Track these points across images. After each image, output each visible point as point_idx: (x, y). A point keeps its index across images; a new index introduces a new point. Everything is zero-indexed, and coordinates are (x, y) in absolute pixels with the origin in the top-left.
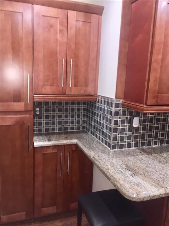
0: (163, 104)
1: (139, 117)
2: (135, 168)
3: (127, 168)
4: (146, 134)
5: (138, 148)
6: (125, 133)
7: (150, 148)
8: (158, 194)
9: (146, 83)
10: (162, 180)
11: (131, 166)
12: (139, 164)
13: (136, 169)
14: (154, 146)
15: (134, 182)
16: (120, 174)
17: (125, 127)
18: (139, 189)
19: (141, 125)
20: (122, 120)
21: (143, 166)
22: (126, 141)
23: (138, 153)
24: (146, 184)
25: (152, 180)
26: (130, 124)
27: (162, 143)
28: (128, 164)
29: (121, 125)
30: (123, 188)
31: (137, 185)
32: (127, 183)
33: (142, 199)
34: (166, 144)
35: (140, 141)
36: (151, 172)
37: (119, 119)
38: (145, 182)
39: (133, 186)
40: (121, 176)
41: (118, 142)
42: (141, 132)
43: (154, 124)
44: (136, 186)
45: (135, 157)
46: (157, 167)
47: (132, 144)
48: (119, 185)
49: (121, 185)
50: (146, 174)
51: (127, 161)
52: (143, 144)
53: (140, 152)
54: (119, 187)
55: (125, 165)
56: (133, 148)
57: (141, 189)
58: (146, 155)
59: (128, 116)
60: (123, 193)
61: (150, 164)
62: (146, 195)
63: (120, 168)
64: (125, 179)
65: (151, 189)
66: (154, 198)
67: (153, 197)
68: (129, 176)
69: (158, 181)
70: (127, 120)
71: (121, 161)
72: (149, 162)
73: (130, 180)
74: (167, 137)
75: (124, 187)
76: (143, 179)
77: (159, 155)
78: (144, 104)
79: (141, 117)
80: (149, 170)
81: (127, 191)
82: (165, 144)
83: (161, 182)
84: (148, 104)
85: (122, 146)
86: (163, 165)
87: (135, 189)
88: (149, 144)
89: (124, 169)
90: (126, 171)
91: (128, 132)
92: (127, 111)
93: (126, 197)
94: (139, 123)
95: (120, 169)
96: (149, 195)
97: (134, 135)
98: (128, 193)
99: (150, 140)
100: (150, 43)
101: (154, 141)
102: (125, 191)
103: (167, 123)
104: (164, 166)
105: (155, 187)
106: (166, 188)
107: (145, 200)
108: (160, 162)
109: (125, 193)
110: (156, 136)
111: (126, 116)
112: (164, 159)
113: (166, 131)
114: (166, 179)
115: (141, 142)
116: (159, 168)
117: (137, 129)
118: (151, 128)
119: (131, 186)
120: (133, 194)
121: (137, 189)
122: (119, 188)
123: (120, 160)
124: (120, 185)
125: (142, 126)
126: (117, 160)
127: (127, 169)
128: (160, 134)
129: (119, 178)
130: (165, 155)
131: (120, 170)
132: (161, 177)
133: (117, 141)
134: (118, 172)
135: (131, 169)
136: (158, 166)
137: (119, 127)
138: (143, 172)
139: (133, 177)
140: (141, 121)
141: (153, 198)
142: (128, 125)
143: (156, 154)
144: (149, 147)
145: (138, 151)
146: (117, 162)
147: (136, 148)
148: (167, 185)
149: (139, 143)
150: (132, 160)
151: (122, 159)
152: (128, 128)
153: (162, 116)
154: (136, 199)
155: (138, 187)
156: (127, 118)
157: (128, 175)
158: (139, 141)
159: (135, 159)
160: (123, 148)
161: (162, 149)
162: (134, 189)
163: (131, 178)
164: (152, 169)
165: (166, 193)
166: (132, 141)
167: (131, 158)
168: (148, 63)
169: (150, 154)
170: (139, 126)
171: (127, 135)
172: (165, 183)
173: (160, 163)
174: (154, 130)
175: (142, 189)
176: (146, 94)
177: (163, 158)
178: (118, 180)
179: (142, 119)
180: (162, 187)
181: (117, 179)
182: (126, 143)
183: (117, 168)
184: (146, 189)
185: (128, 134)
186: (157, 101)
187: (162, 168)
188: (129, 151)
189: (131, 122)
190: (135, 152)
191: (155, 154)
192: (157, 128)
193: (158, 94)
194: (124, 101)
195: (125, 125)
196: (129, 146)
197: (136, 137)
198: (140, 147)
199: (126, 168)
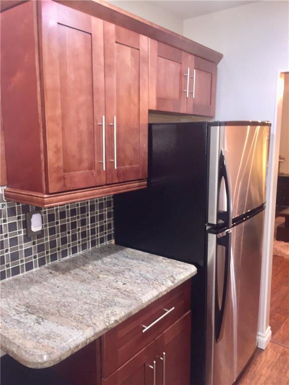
0: (75, 188)
1: (40, 213)
2: (43, 304)
3: (29, 310)
4: (57, 239)
5: (46, 265)
6: (19, 245)
7: (66, 261)
8: (84, 340)
9: (42, 156)
10: (87, 312)
11: (35, 304)
12: (49, 296)
13: (45, 307)
14: (72, 256)
15: (43, 334)
16: (16, 327)
17: (18, 236)
18: (51, 343)
19: (46, 226)
20: (9, 224)
21: (57, 298)
22: (23, 260)
23: (48, 276)
24: (63, 330)
25: (72, 319)
26: (26, 228)
27: (84, 247)
28: (30, 301)
29: (8, 233)
30: (22, 352)
31: (48, 337)
32: (30, 340)
33: (58, 359)
34: (91, 248)
35: (47, 252)
36: (70, 305)
37: (3, 224)
38: (60, 327)
39: (41, 340)
40: (17, 330)
41: (8, 266)
42: (49, 237)
43: (68, 220)
44: (46, 338)
45: (41, 284)
46: (79, 292)
47: (35, 261)
48: (14, 349)
49: (19, 347)
50: (61, 312)
51: (27, 296)
52: (54, 257)
53: (51, 273)
54: (16, 352)
55: (24, 305)
56: (38, 268)
57: (55, 341)
58: (61, 276)
59: (21, 215)
60: (25, 361)
61: (67, 290)
62: (63, 350)
63: (14, 315)
64: (26, 333)
65: (70, 336)
66: (78, 349)
67: (75, 348)
68: (32, 324)
69: (81, 317)
70: (19, 222)
71: (17, 300)
72: (66, 287)
73: (35, 331)
74: (90, 237)
75: (24, 350)
76: (57, 323)
77: (82, 269)
78: (44, 193)
79: (45, 213)
80: (67, 302)
81: (30, 356)
82: (89, 247)
83: (86, 317)
84: (51, 191)
85: (16, 271)
86: (89, 286)
87: (45, 346)
88: (64, 254)
89: (23, 315)
90: (27, 317)
91: (24, 242)
92: (16, 206)
93: (29, 366)
94: (43, 223)
95: (16, 317)
96: (69, 347)
97: (36, 245)
98: (33, 357)
99: (65, 247)
100: (39, 89)
101: (71, 247)
102: (27, 356)
103: (88, 215)
104: (90, 288)
105: (78, 330)
106: (94, 325)
107: (64, 358)
108: (83, 281)
109: (27, 359)
110: (74, 238)
111: (17, 216)
112: (89, 275)
113: (88, 227)
114: (93, 309)
115: (49, 254)
116: (82, 293)
117: (40, 234)
118: (63, 228)
119: (37, 342)
120: (41, 356)
121: (48, 345)
122: (15, 354)
123: (14, 298)
124: (16, 347)
125: (48, 227)
126: (9, 300)
127: (29, 313)
128: (79, 233)
129: (14, 336)
130: (90, 267)
131: (16, 319)
132: (86, 309)
133: (6, 264)
134: (12, 323)
135: (35, 311)
136: (80, 290)
137: (7, 237)
138: (56, 308)
139: (39, 324)
140: (46, 220)
141: (76, 350)
142: (22, 230)
143: (77, 270)
144: (65, 258)
145: (47, 271)
146: (9, 304)
147: (43, 267)
148: (96, 319)
149: (48, 257)
150: (37, 292)
151: (18, 295)
152: (24, 235)
153: (79, 205)
154: (48, 363)
155: (49, 341)
156: (19, 218)
157: (30, 324)
158: (47, 254)
159: (42, 289)
160: (19, 273)
161: (86, 258)
162: (42, 346)
163: (37, 328)
164: (71, 298)
165: (95, 334)
166: (35, 257)
167: (35, 289)
168: (40, 121)
169: (66, 271)
170: (43, 228)
171: (24, 249)
172: (92, 317)
173: (84, 284)
174: (69, 229)
175: (57, 341)
176: (45, 174)
177: (88, 273)
178: (13, 339)
179: (46, 216)
180: (89, 326)
181: (11, 338)
182: (24, 263)
183: (9, 316)
184: (63, 338)
185: (25, 246)
186: (64, 185)
187: (86, 292)
188: (31, 276)
189: (27, 225)
190: (41, 276)
191: (75, 270)
192: (74, 225)
193: (66, 174)
194: (8, 189)
195: (18, 231)
196: (29, 266)
197: (41, 248)
198: (50, 263)
199: (26, 312)
